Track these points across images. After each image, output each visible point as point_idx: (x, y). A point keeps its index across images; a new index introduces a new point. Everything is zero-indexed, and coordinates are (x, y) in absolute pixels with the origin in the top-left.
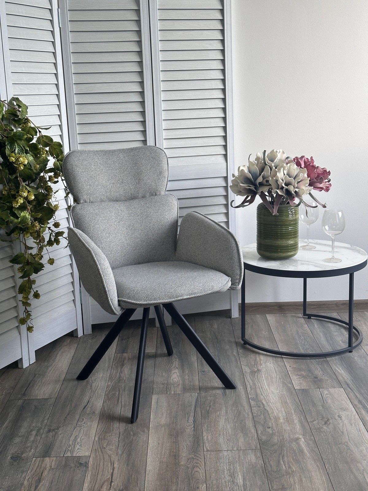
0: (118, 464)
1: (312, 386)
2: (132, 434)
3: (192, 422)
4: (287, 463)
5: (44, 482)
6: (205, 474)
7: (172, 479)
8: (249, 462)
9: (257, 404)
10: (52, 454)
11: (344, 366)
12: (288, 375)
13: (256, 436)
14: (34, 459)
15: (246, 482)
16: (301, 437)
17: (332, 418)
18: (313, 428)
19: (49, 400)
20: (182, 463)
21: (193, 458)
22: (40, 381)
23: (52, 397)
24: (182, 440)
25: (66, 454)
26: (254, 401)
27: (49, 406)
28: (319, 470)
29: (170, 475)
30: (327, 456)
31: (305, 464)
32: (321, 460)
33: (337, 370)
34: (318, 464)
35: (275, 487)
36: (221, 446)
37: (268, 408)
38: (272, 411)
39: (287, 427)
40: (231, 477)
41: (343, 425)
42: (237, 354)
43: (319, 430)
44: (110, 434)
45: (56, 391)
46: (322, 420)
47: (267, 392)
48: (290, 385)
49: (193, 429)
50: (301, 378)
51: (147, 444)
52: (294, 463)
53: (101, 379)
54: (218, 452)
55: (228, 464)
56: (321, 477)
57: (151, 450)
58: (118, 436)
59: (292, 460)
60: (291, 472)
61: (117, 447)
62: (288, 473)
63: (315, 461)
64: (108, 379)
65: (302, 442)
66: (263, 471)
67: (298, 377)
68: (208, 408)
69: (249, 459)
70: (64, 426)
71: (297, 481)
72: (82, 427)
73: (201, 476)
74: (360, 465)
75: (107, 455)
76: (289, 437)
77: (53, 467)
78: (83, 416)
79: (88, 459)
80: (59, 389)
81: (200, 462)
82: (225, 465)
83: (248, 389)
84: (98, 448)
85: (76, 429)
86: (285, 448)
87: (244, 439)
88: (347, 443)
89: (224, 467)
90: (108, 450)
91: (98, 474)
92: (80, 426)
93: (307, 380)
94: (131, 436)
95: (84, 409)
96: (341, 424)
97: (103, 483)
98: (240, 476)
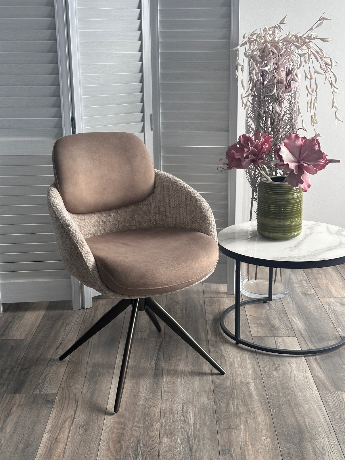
0: (81, 402)
1: (268, 334)
2: (98, 374)
3: (154, 365)
4: (236, 405)
5: (12, 417)
6: (160, 413)
7: (129, 417)
8: (201, 404)
9: (216, 350)
10: (22, 391)
11: (300, 315)
12: (248, 323)
13: (210, 379)
14: (6, 395)
15: (197, 422)
16: (251, 381)
17: (282, 365)
18: (264, 373)
19: (25, 341)
20: (140, 403)
21: (151, 398)
22: (19, 322)
23: (28, 338)
24: (143, 382)
25: (35, 391)
26: (213, 347)
27: (25, 346)
28: (264, 412)
29: (128, 413)
30: (273, 400)
31: (252, 407)
32: (267, 403)
33: (293, 320)
34: (264, 406)
35: (222, 427)
36: (177, 388)
37: (224, 354)
38: (228, 357)
39: (240, 372)
40: (183, 417)
41: (291, 371)
42: (203, 302)
43: (269, 375)
44: (78, 374)
45: (32, 333)
46: (273, 366)
48: (248, 333)
49: (154, 371)
50: (259, 326)
51: (110, 385)
52: (242, 405)
53: (75, 322)
54: (174, 393)
55: (182, 405)
56: (265, 419)
57: (113, 390)
58: (84, 376)
59: (240, 402)
60: (238, 414)
61: (82, 387)
62: (235, 414)
63: (262, 404)
64: (81, 322)
65: (252, 386)
66: (213, 412)
67: (256, 325)
68: (170, 353)
69: (202, 400)
70: (36, 366)
71: (243, 422)
72: (53, 367)
73: (156, 416)
74: (302, 409)
75: (73, 394)
76: (241, 381)
77: (21, 403)
78: (54, 357)
79: (55, 397)
80: (35, 331)
81: (156, 402)
82: (179, 406)
83: (209, 335)
84: (65, 387)
85: (46, 369)
86: (236, 391)
87: (200, 383)
88: (293, 388)
89: (178, 407)
90: (74, 389)
91: (62, 411)
92: (51, 366)
93: (264, 328)
94: (97, 376)
95: (56, 350)
96: (290, 371)
97: (66, 419)
98: (192, 416)
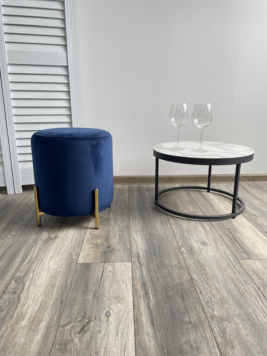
1: (99, 259)
12: (82, 244)
17: (95, 318)
26: (16, 283)
37: (23, 296)
38: (24, 302)
43: (65, 346)
47: (42, 268)
50: (93, 248)
67: (91, 246)
83: (25, 262)
93: (97, 250)
